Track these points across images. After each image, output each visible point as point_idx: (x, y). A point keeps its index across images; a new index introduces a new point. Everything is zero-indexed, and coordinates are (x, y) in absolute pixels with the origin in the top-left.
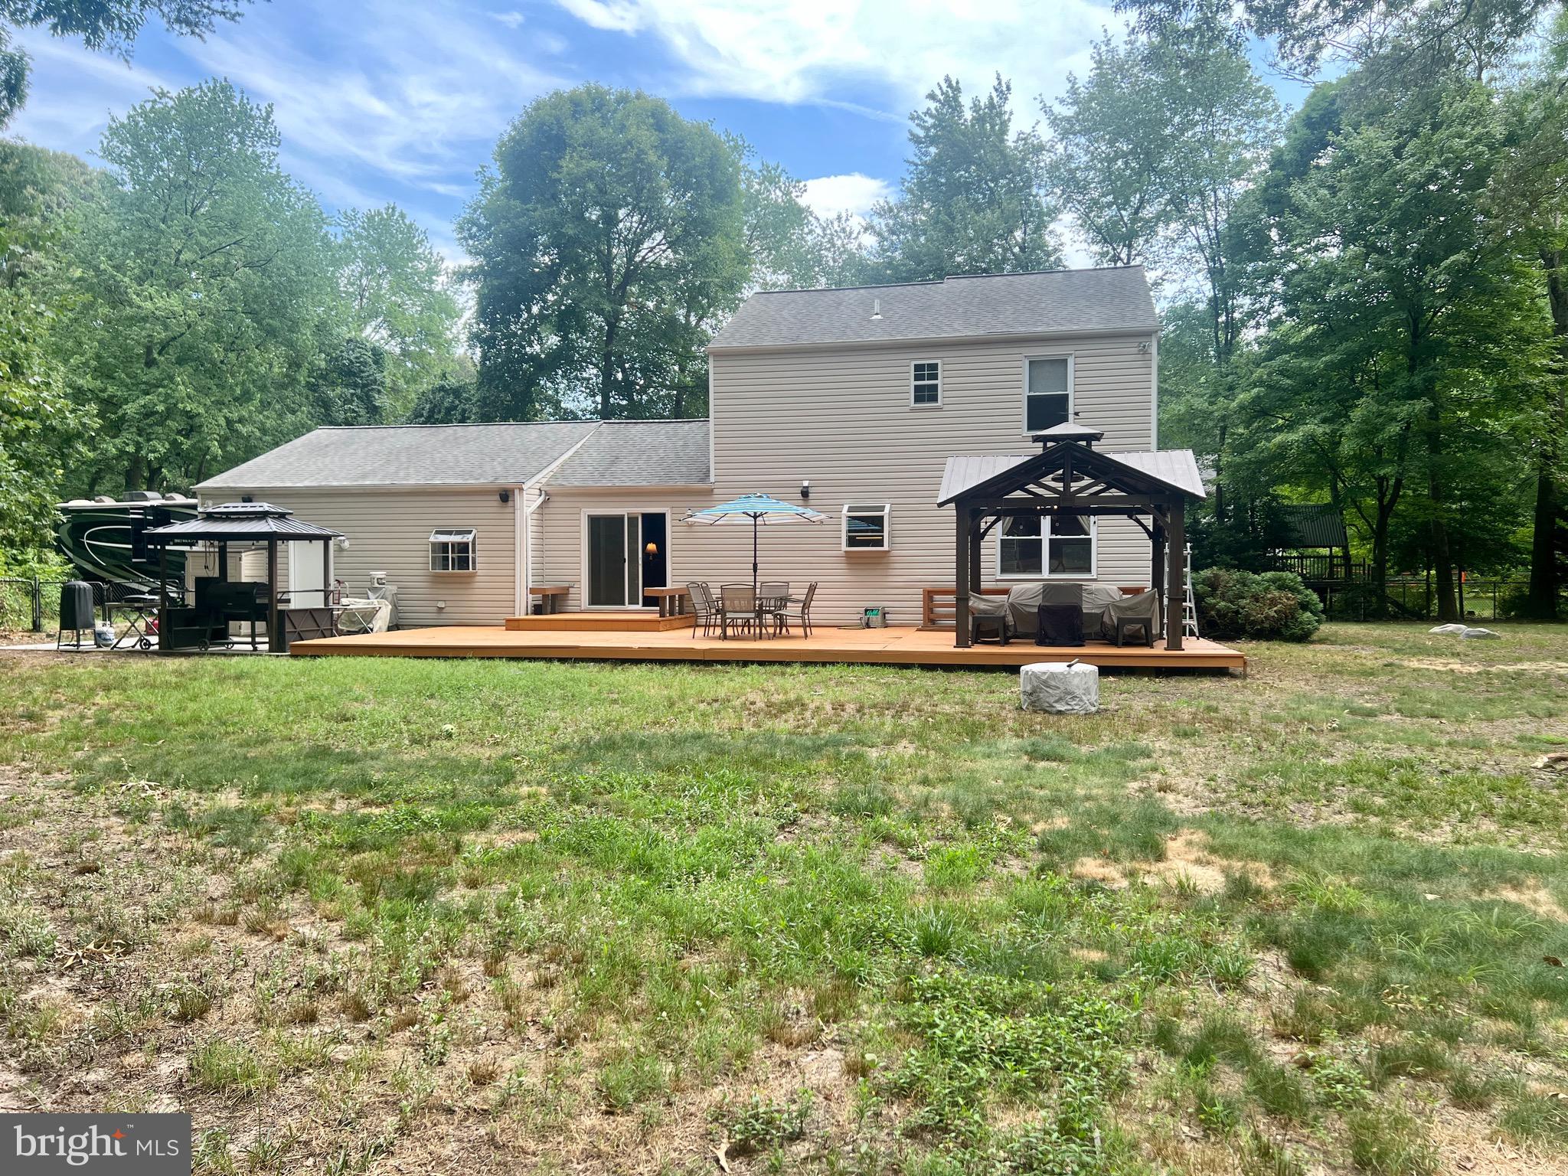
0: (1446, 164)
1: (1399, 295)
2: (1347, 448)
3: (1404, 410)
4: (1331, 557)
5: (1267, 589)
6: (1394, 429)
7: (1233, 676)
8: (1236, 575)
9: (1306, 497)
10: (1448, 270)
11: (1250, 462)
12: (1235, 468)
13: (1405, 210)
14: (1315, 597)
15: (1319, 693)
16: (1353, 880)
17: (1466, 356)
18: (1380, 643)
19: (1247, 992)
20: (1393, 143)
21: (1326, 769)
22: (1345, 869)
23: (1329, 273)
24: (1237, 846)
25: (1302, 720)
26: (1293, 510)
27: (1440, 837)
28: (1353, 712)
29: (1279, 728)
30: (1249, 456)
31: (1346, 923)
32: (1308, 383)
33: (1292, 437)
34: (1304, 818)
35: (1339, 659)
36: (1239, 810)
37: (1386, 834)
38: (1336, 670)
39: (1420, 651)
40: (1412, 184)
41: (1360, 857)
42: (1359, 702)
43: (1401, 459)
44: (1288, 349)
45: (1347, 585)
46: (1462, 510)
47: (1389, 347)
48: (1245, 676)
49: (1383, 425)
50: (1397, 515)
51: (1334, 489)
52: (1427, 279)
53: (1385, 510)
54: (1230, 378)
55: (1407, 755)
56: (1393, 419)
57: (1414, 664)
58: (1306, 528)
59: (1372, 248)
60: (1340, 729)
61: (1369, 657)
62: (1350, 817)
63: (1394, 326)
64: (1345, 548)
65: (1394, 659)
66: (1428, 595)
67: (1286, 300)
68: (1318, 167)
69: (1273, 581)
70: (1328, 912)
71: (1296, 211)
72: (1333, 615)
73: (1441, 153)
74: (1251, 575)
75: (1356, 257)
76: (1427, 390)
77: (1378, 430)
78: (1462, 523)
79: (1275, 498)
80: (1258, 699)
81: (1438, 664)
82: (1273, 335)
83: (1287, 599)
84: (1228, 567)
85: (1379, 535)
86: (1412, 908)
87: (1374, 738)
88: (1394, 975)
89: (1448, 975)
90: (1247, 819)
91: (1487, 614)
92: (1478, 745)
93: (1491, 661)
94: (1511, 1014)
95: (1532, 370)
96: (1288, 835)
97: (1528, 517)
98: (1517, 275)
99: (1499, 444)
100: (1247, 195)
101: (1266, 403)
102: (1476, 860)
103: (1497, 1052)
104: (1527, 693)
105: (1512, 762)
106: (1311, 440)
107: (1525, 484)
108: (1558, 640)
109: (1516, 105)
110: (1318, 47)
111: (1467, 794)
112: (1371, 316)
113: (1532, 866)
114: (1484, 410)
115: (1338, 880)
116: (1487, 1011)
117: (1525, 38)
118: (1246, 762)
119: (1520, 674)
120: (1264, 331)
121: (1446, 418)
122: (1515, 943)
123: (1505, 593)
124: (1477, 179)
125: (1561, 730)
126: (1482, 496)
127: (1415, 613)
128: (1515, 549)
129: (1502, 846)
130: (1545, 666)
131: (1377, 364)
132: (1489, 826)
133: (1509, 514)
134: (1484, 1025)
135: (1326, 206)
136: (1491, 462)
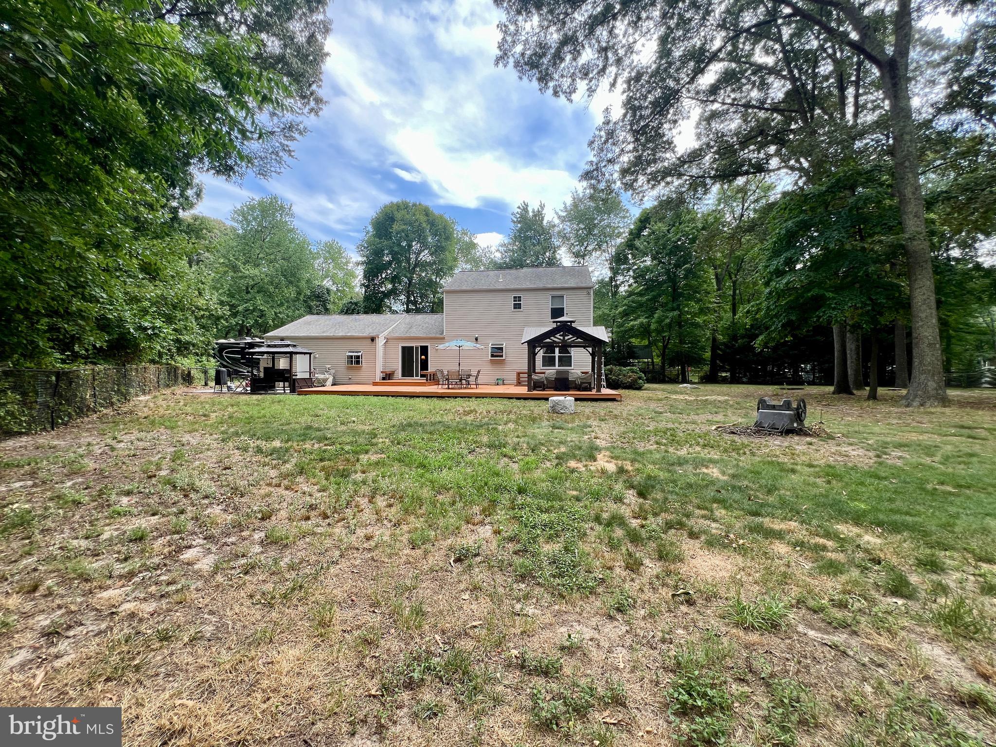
0: (683, 236)
1: (669, 277)
2: (653, 327)
3: (671, 314)
4: (648, 362)
5: (628, 373)
6: (668, 321)
7: (617, 401)
8: (618, 368)
9: (640, 342)
10: (684, 270)
11: (622, 331)
12: (618, 332)
13: (671, 250)
14: (643, 375)
15: (645, 406)
16: (657, 467)
17: (690, 298)
18: (663, 390)
19: (624, 503)
20: (667, 228)
21: (647, 431)
22: (654, 463)
23: (648, 269)
24: (620, 456)
25: (640, 415)
26: (636, 347)
27: (683, 452)
28: (655, 412)
29: (632, 418)
30: (622, 329)
31: (655, 480)
32: (641, 305)
33: (636, 323)
34: (641, 447)
35: (651, 395)
36: (620, 445)
37: (666, 451)
38: (650, 399)
39: (676, 393)
40: (673, 242)
41: (659, 459)
42: (657, 409)
43: (670, 330)
44: (635, 294)
45: (653, 371)
46: (689, 347)
47: (666, 294)
48: (621, 401)
50: (669, 349)
51: (649, 340)
52: (677, 273)
53: (665, 347)
54: (616, 303)
55: (672, 426)
56: (667, 317)
57: (674, 397)
58: (640, 353)
59: (660, 262)
60: (652, 418)
61: (660, 395)
62: (655, 446)
63: (668, 287)
64: (652, 359)
65: (668, 395)
66: (678, 375)
67: (634, 278)
68: (644, 235)
69: (630, 370)
70: (649, 477)
71: (637, 249)
72: (649, 381)
73: (682, 232)
74: (623, 368)
75: (656, 265)
76: (678, 308)
77: (663, 321)
78: (689, 352)
79: (630, 343)
80: (625, 408)
81: (681, 397)
82: (630, 289)
83: (634, 376)
84: (616, 365)
85: (663, 355)
86: (675, 475)
87: (662, 421)
88: (670, 497)
89: (686, 496)
90: (623, 448)
91: (696, 381)
92: (694, 423)
93: (698, 396)
94: (706, 508)
95: (710, 302)
96: (636, 452)
97: (709, 350)
98: (705, 272)
99: (700, 326)
100: (621, 243)
101: (628, 312)
102: (694, 459)
103: (702, 520)
104: (709, 406)
105: (705, 428)
106: (642, 324)
107: (708, 339)
108: (718, 389)
109: (705, 217)
110: (643, 196)
111: (691, 439)
112: (660, 284)
113: (711, 461)
114: (695, 315)
115: (652, 467)
116: (699, 508)
117: (708, 196)
118: (622, 429)
119: (707, 400)
120: (626, 288)
121: (683, 317)
122: (707, 486)
123: (702, 374)
124: (693, 241)
125: (720, 417)
126: (695, 343)
127: (674, 381)
128: (705, 360)
129: (702, 455)
130: (714, 397)
131: (662, 299)
132: (698, 449)
133: (703, 349)
134: (698, 512)
135: (646, 248)
136: (698, 332)
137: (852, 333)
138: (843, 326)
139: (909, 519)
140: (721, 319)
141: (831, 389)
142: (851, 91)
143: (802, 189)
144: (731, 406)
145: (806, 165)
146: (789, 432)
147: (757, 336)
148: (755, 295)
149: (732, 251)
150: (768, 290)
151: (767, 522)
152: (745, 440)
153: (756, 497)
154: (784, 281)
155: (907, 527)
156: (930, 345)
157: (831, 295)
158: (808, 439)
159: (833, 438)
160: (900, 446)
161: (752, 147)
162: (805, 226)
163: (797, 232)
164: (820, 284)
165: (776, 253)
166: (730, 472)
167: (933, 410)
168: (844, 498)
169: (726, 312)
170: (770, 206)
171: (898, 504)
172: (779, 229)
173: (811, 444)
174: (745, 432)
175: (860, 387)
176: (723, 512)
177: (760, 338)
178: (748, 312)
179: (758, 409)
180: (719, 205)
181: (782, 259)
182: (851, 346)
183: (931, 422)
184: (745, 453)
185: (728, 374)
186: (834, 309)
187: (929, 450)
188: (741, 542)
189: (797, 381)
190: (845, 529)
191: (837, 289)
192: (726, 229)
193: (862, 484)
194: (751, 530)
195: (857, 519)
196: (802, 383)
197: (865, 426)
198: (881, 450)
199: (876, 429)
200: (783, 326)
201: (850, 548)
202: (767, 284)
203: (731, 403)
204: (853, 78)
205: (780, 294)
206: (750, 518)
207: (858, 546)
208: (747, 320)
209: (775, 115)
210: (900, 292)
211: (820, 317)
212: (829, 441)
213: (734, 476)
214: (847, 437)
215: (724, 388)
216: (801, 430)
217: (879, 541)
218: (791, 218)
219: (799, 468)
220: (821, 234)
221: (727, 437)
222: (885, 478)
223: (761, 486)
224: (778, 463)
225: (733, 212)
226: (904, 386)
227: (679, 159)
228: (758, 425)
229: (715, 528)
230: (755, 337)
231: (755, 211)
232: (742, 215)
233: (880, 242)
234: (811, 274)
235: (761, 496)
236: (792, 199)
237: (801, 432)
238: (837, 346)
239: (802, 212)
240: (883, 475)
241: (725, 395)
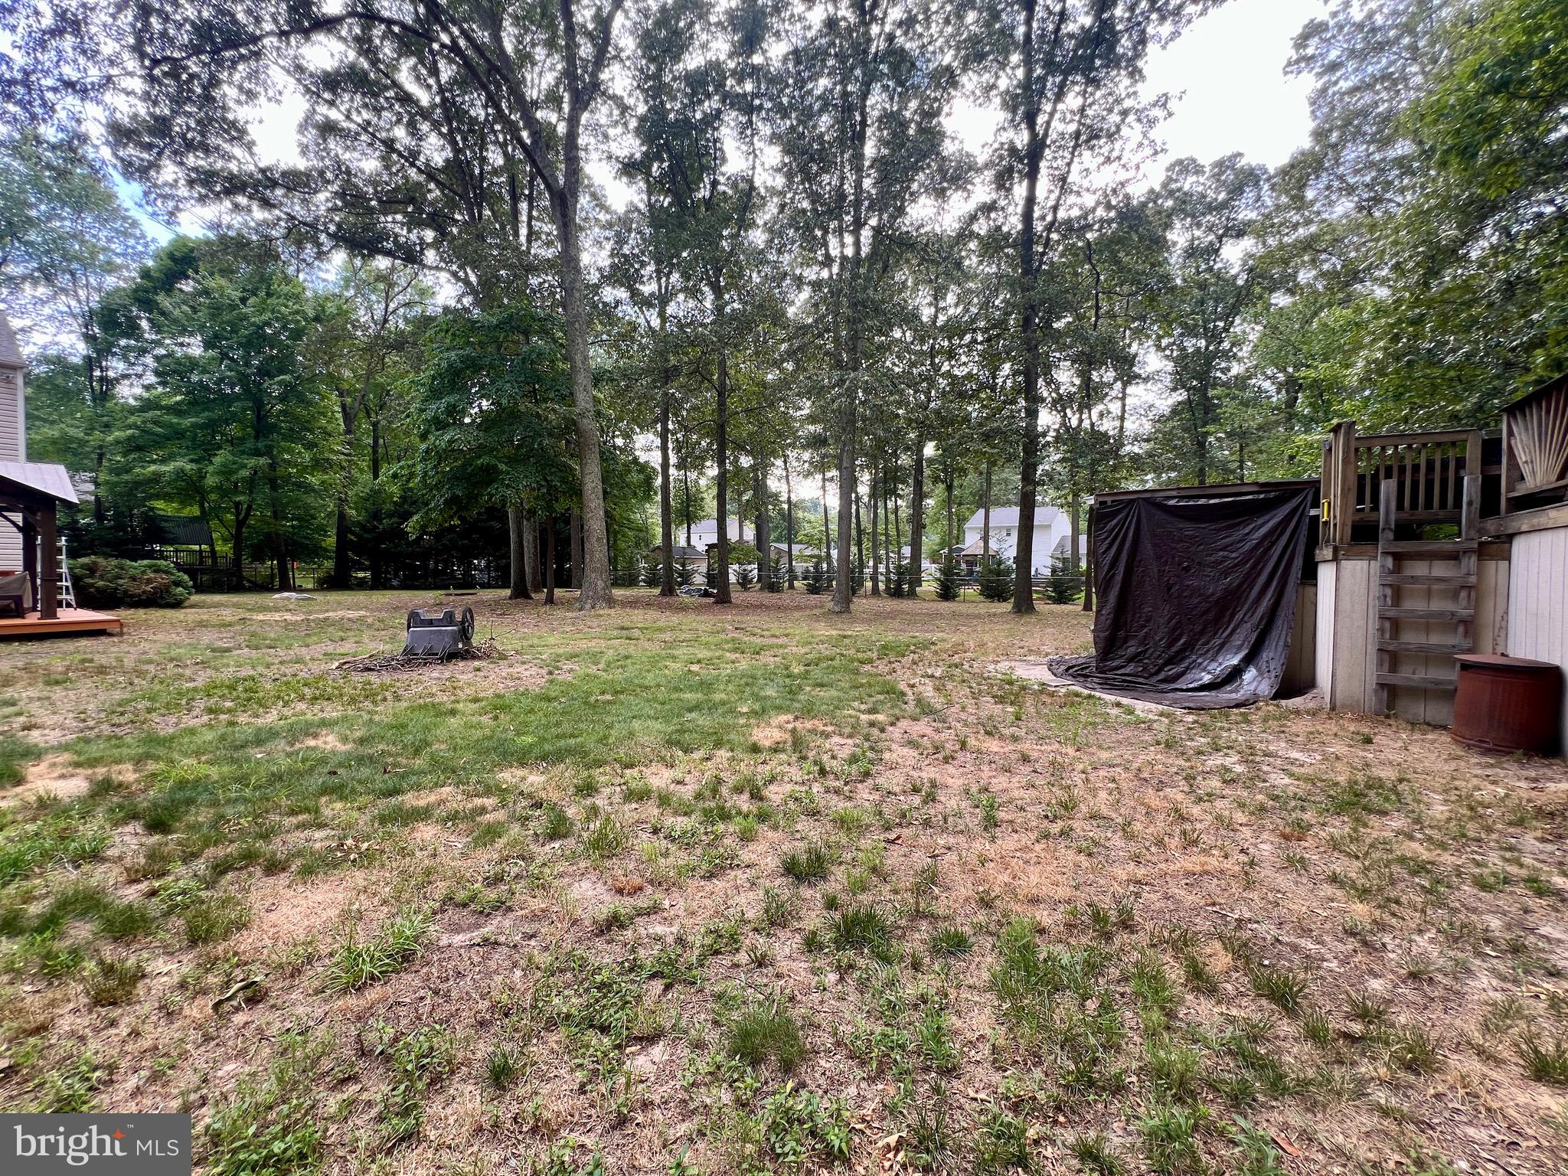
0: (277, 320)
1: (246, 390)
2: (211, 481)
3: (252, 462)
4: (201, 551)
5: (144, 572)
6: (245, 473)
7: (111, 635)
8: (114, 562)
9: (178, 510)
10: (280, 383)
11: (127, 482)
12: (111, 486)
13: (248, 337)
14: (186, 577)
15: (188, 641)
16: (203, 758)
17: (292, 436)
18: (237, 606)
19: (104, 860)
20: (239, 294)
21: (188, 691)
22: (198, 753)
23: (193, 364)
24: (102, 758)
25: (172, 660)
26: (167, 519)
27: (270, 718)
28: (213, 650)
29: (152, 668)
30: (126, 477)
31: (195, 788)
32: (178, 434)
33: (164, 468)
34: (165, 726)
35: (205, 617)
36: (106, 729)
37: (232, 724)
38: (202, 624)
39: (265, 609)
40: (253, 324)
41: (210, 742)
42: (220, 644)
43: (251, 492)
44: (159, 407)
45: (214, 570)
46: (293, 526)
47: (239, 421)
48: (121, 634)
49: (238, 470)
50: (249, 527)
51: (202, 506)
52: (265, 385)
53: (240, 523)
54: (105, 419)
55: (251, 673)
56: (244, 466)
57: (261, 617)
58: (180, 532)
59: (224, 356)
60: (203, 662)
61: (227, 615)
62: (206, 718)
63: (244, 410)
64: (212, 545)
65: (247, 615)
66: (272, 576)
67: (157, 373)
68: (181, 290)
69: (150, 567)
70: (182, 784)
71: (163, 313)
72: (200, 589)
73: (273, 312)
74: (128, 562)
75: (213, 359)
76: (268, 452)
77: (232, 472)
78: (294, 534)
79: (152, 509)
80: (132, 650)
81: (277, 616)
82: (146, 395)
83: (162, 579)
84: (107, 556)
85: (237, 539)
86: (245, 766)
87: (228, 666)
88: (229, 811)
89: (268, 800)
90: (116, 737)
91: (310, 586)
92: (299, 660)
93: (310, 613)
94: (307, 810)
95: (332, 451)
96: (153, 740)
97: (332, 532)
98: (323, 398)
99: (314, 490)
100: (118, 289)
101: (141, 442)
102: (291, 728)
103: (297, 834)
104: (330, 629)
105: (317, 668)
106: (180, 474)
107: (330, 515)
108: (350, 599)
109: (321, 301)
110: (177, 208)
111: (287, 690)
112: (226, 400)
113: (324, 723)
114: (304, 469)
115: (192, 761)
116: (293, 813)
117: (325, 265)
118: (117, 695)
119: (326, 619)
120: (138, 391)
121: (280, 471)
122: (312, 769)
123: (320, 574)
124: (297, 335)
125: (348, 647)
126: (306, 518)
127: (263, 587)
128: (326, 550)
129: (309, 716)
130: (340, 613)
131: (233, 429)
132: (302, 706)
133: (322, 530)
134: (290, 821)
135: (189, 319)
136: (310, 500)
137: (528, 520)
138: (519, 509)
139: (572, 741)
140: (354, 482)
141: (508, 592)
142: (524, 206)
143: (466, 310)
144: (370, 626)
145: (473, 279)
146: (452, 656)
147: (411, 515)
148: (407, 451)
149: (370, 373)
150: (423, 446)
151: (410, 800)
152: (387, 678)
153: (395, 765)
154: (447, 438)
155: (570, 751)
156: (598, 540)
157: (503, 467)
158: (477, 663)
159: (505, 658)
160: (571, 657)
161: (399, 217)
162: (472, 365)
163: (461, 370)
164: (490, 451)
165: (435, 394)
166: (358, 734)
167: (601, 612)
168: (511, 735)
169: (362, 471)
170: (426, 321)
171: (566, 727)
172: (440, 357)
173: (479, 670)
174: (388, 665)
175: (537, 590)
176: (338, 805)
177: (415, 518)
178: (395, 476)
179: (409, 627)
180: (347, 287)
181: (443, 404)
182: (528, 538)
183: (599, 626)
184: (385, 699)
185: (368, 574)
186: (508, 486)
187: (594, 657)
188: (365, 845)
189: (467, 584)
190: (507, 776)
191: (512, 461)
192: (359, 333)
193: (532, 711)
194: (383, 820)
195: (523, 758)
196: (473, 587)
197: (540, 638)
198: (553, 667)
199: (551, 640)
200: (446, 502)
201: (511, 798)
202: (424, 437)
203: (370, 620)
204: (527, 192)
205: (442, 455)
206: (382, 803)
207: (521, 793)
208: (394, 489)
209: (432, 186)
210: (574, 476)
211: (491, 496)
212: (501, 662)
213: (362, 741)
214: (521, 654)
215: (361, 597)
216: (467, 651)
217: (543, 778)
218: (454, 348)
219: (460, 706)
220: (493, 382)
221: (357, 678)
222: (556, 698)
223: (405, 747)
224: (433, 705)
225: (370, 308)
226: (580, 587)
227: (263, 171)
228: (409, 651)
229: (320, 839)
230: (406, 516)
231: (406, 319)
232: (386, 321)
233: (554, 410)
234: (481, 434)
235: (404, 761)
236: (455, 321)
237: (467, 655)
238: (512, 536)
239: (468, 343)
240: (553, 694)
241: (361, 609)
